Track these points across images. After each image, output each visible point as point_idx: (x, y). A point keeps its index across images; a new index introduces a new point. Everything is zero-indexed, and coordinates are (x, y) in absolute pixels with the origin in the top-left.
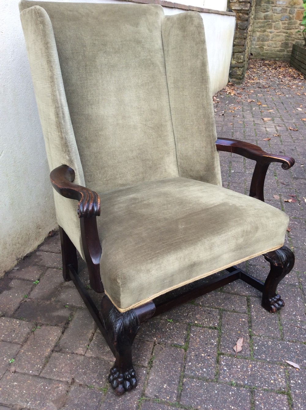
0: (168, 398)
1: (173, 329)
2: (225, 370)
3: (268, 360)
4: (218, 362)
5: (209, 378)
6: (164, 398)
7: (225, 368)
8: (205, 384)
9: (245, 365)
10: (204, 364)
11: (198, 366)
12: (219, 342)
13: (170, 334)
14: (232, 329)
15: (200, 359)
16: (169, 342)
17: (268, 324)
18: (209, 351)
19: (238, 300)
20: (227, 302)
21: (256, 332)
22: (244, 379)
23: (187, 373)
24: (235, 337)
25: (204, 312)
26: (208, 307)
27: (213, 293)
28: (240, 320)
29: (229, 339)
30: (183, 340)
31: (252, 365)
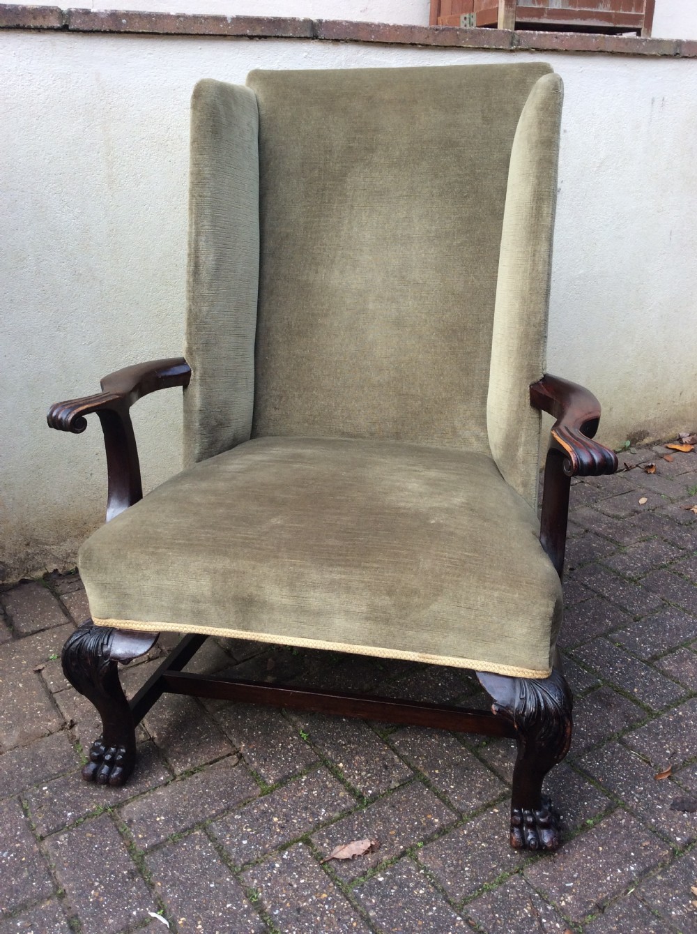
0: (140, 836)
1: (289, 750)
2: (274, 867)
3: (371, 914)
4: (283, 847)
5: (234, 860)
6: (135, 833)
7: (277, 865)
8: (215, 861)
9: (317, 887)
10: (257, 833)
11: (244, 830)
12: (330, 821)
13: (272, 754)
14: (388, 819)
15: (262, 823)
16: (256, 764)
17: (473, 862)
18: (295, 821)
19: (484, 783)
20: (452, 772)
21: (425, 856)
22: (281, 905)
23: (214, 826)
24: (374, 834)
25: (379, 761)
26: (400, 757)
27: (449, 741)
28: (429, 816)
29: (356, 830)
30: (278, 776)
31: (328, 896)
